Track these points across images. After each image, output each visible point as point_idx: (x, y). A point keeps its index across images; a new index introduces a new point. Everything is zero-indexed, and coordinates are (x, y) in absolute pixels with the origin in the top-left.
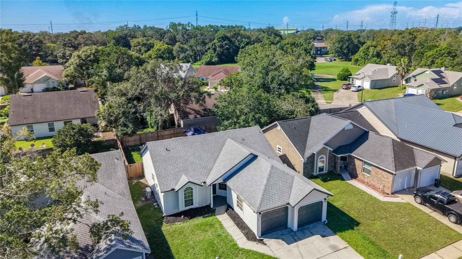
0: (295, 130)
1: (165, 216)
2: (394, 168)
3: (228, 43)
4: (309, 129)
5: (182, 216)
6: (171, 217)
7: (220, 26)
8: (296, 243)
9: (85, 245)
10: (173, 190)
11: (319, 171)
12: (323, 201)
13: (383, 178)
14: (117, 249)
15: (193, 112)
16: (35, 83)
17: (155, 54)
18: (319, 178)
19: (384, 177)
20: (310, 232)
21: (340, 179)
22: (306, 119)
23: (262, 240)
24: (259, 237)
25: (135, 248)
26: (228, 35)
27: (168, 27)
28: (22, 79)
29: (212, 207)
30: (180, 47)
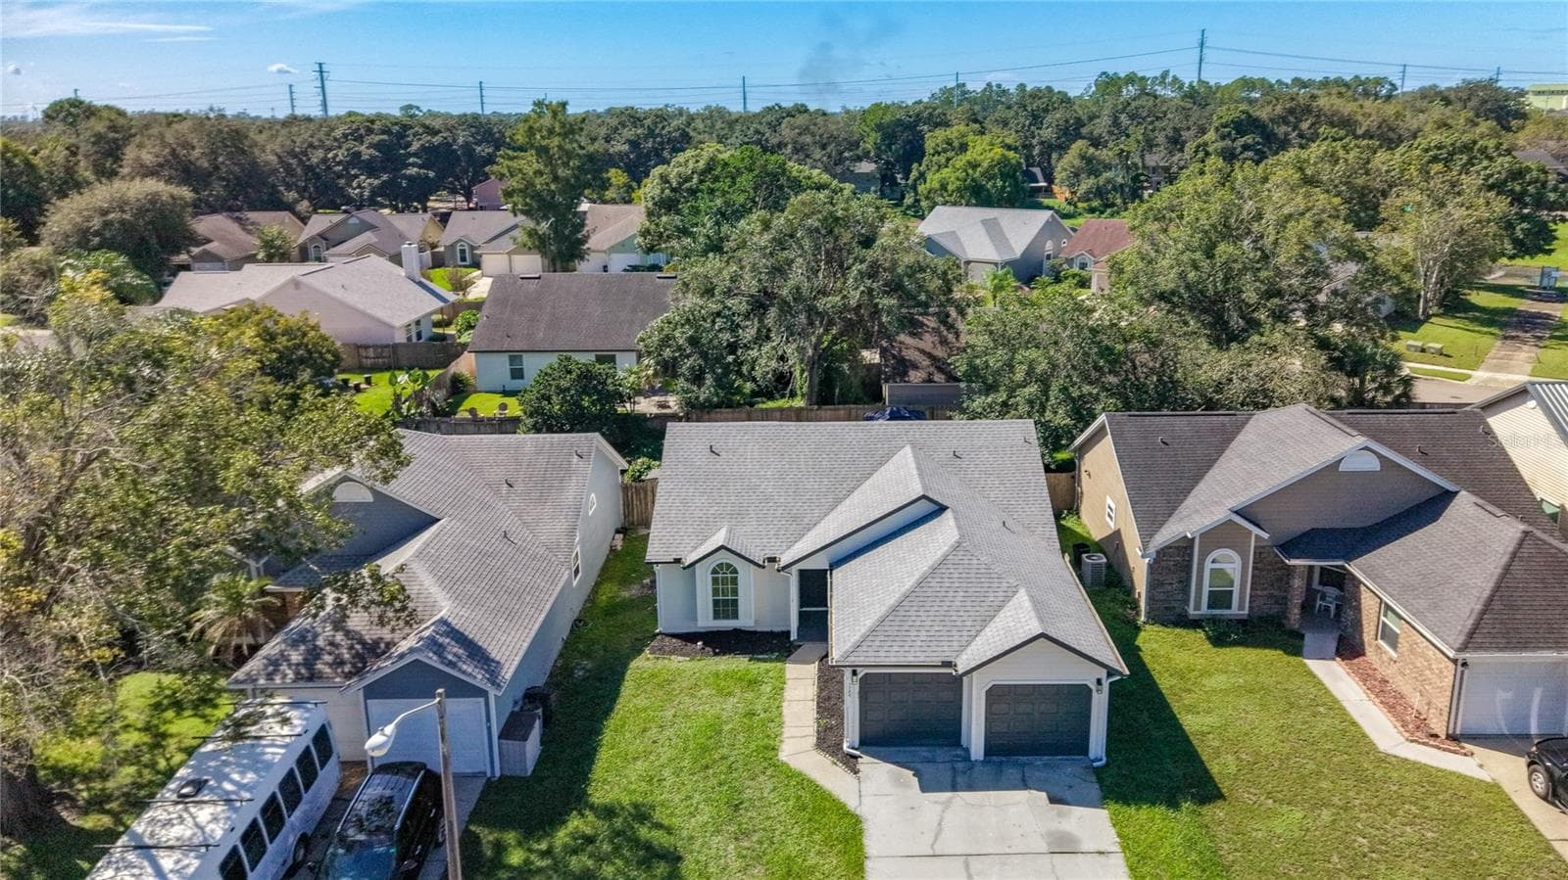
0: (1161, 450)
1: (660, 633)
2: (1462, 638)
3: (1258, 143)
4: (1220, 452)
5: (699, 643)
6: (674, 640)
7: (1290, 82)
8: (949, 794)
9: (375, 637)
10: (678, 561)
11: (1210, 607)
12: (1093, 687)
13: (1428, 672)
14: (417, 660)
15: (926, 362)
16: (613, 249)
17: (958, 179)
18: (1201, 627)
19: (1431, 669)
20: (1024, 776)
21: (1281, 649)
22: (1227, 419)
23: (855, 757)
24: (853, 748)
25: (464, 672)
26: (1263, 114)
27: (1090, 87)
28: (579, 236)
29: (794, 636)
30: (1083, 157)
